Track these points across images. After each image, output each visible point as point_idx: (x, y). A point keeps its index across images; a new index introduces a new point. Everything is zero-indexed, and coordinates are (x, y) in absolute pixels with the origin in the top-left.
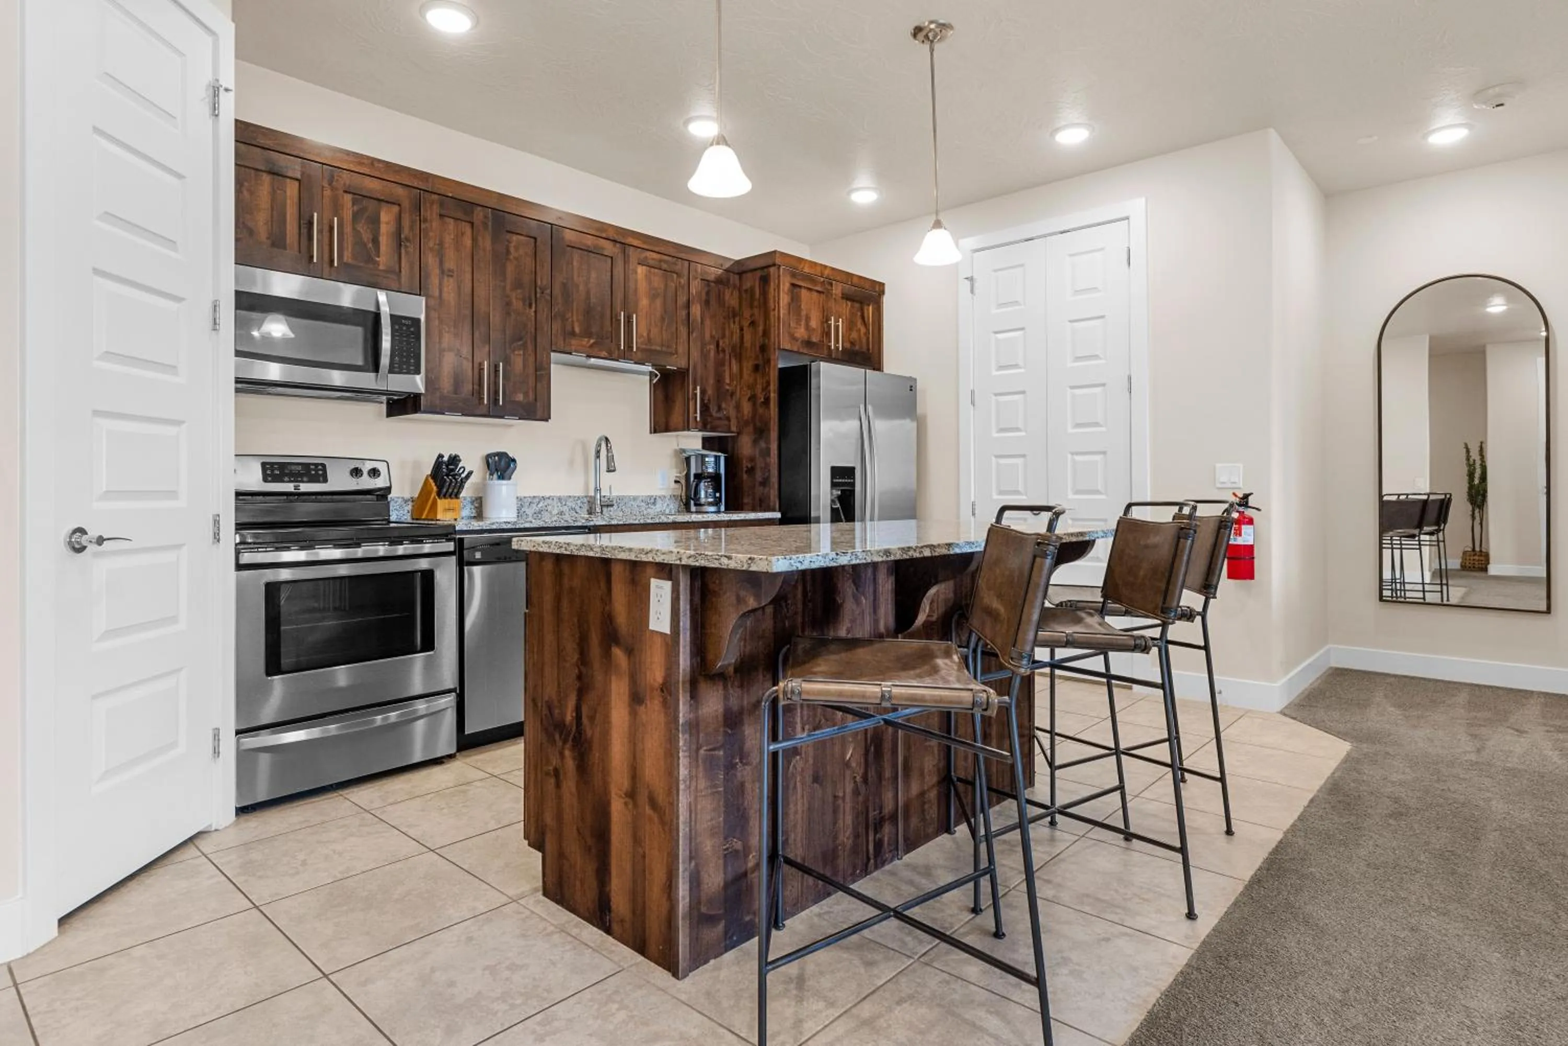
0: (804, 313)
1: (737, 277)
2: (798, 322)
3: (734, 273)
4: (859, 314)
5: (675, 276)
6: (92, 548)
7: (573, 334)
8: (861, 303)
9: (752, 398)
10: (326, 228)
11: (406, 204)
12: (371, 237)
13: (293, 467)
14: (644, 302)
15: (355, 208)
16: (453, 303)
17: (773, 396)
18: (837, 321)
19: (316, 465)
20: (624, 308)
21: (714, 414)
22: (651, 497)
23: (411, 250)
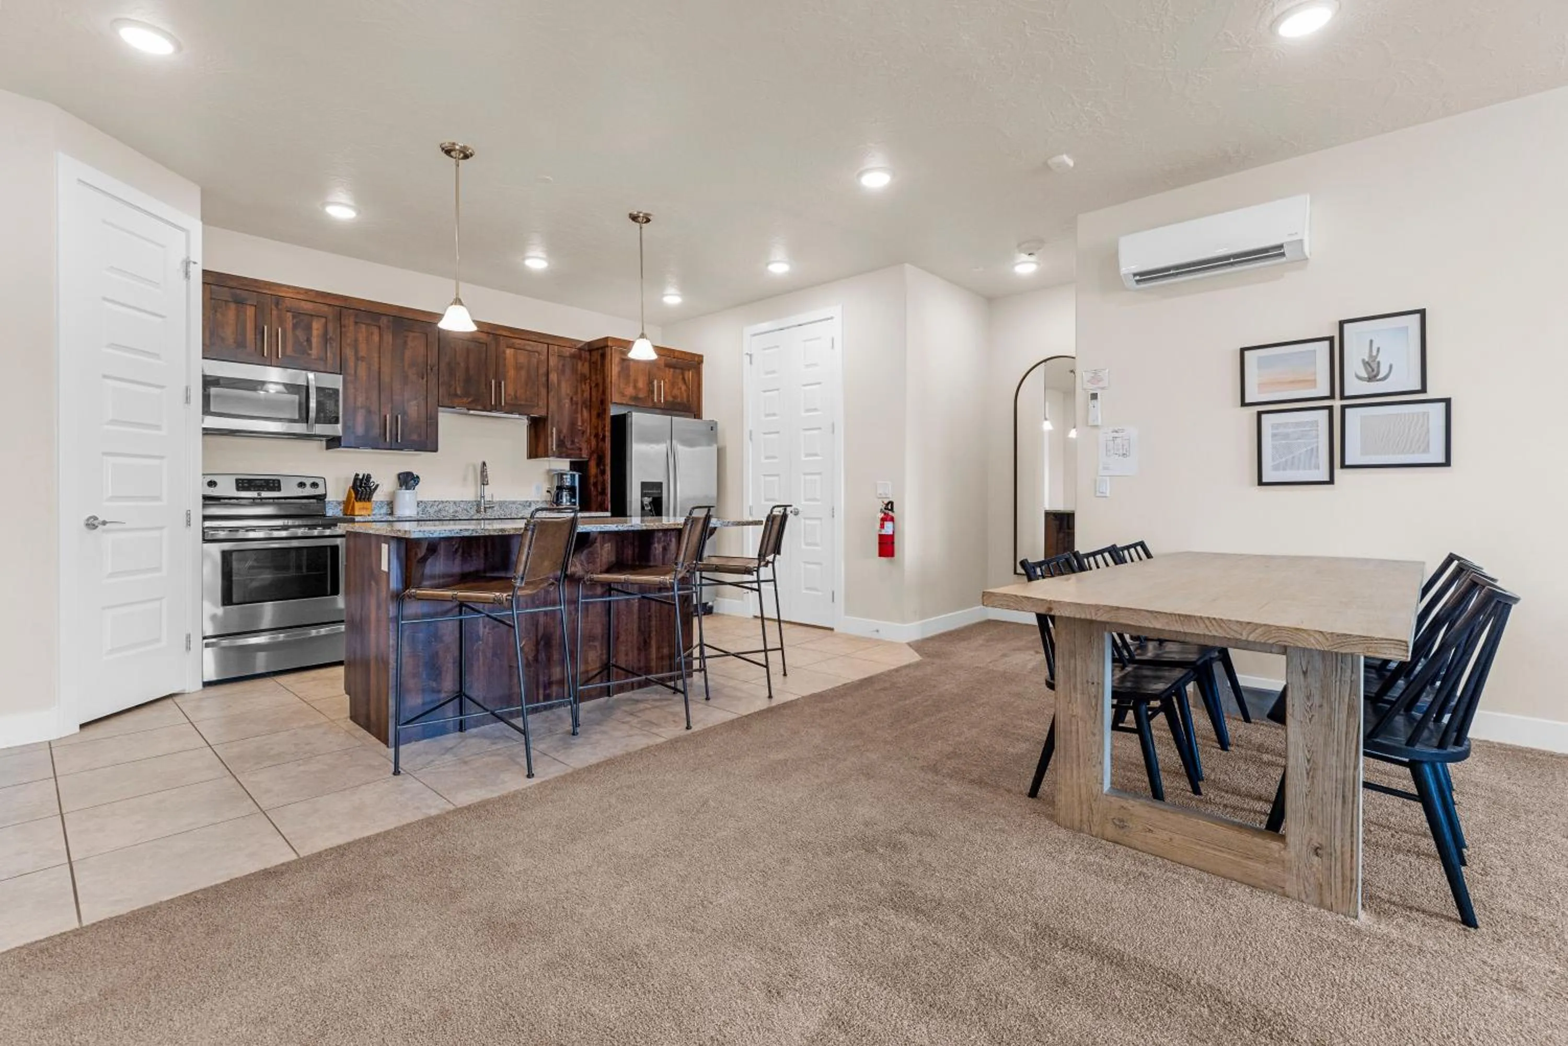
0: (632, 378)
1: (588, 353)
2: (627, 383)
3: (585, 351)
4: (681, 377)
5: (537, 354)
6: (100, 527)
7: (456, 395)
8: (682, 369)
9: (596, 436)
10: (274, 334)
11: (330, 317)
12: (305, 338)
13: (257, 482)
14: (511, 373)
15: (295, 321)
16: (365, 378)
17: (608, 434)
18: (659, 383)
19: (274, 480)
20: (496, 377)
21: (569, 446)
22: (527, 502)
23: (334, 345)
